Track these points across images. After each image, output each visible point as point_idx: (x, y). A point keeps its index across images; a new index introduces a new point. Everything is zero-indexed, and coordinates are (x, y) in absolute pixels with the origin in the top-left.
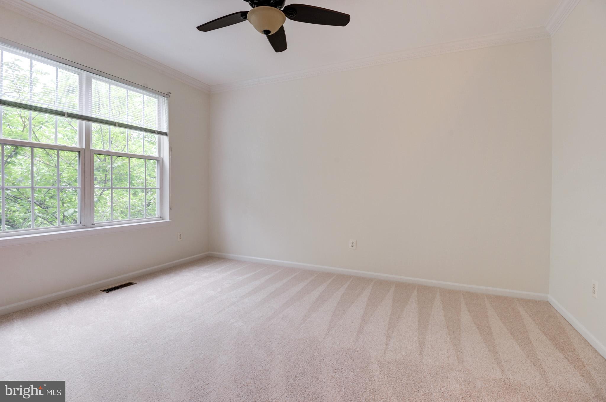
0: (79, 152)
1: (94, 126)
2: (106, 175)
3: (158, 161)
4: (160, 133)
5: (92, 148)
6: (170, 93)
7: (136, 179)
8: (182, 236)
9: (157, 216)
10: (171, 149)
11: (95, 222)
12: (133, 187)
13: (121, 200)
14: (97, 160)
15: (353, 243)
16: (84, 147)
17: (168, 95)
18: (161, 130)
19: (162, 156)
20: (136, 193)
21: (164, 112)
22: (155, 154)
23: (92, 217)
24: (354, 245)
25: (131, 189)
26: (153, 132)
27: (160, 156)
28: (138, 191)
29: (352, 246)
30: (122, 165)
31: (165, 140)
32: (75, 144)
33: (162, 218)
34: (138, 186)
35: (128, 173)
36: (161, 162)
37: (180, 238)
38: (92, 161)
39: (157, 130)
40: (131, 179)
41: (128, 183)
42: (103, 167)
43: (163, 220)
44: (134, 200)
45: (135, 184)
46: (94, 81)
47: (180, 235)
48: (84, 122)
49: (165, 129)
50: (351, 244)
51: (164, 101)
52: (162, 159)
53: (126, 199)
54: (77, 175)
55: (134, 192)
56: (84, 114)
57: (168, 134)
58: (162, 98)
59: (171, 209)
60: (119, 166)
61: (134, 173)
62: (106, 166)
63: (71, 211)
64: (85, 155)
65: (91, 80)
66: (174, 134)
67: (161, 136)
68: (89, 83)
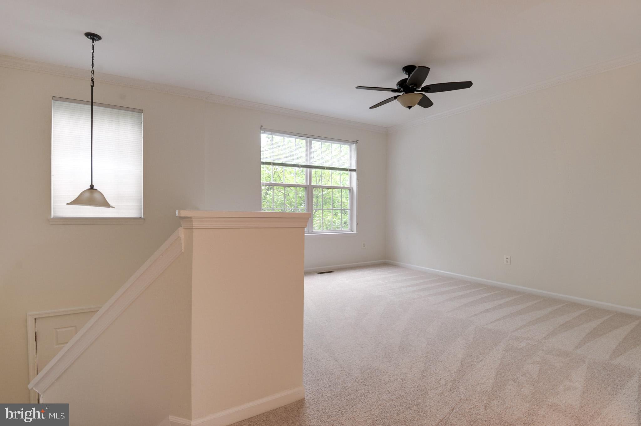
0: (306, 187)
1: (313, 171)
2: (317, 200)
3: (350, 190)
4: (351, 170)
5: (312, 185)
6: (358, 141)
7: (336, 202)
8: (365, 245)
9: (348, 229)
10: (358, 180)
11: (313, 230)
12: (334, 208)
13: (326, 219)
14: (315, 192)
15: (507, 259)
16: (308, 184)
17: (356, 142)
18: (352, 168)
19: (352, 186)
20: (337, 214)
21: (354, 156)
22: (347, 185)
23: (312, 227)
24: (509, 260)
25: (333, 210)
26: (346, 170)
28: (338, 212)
29: (507, 261)
30: (327, 193)
31: (354, 174)
32: (305, 184)
33: (352, 230)
34: (338, 208)
35: (331, 198)
36: (351, 190)
37: (364, 246)
38: (312, 192)
39: (349, 168)
40: (333, 202)
41: (331, 205)
42: (316, 194)
43: (352, 232)
44: (335, 219)
45: (336, 206)
46: (313, 142)
47: (364, 244)
48: (308, 169)
49: (354, 168)
50: (505, 260)
51: (354, 147)
52: (352, 188)
53: (329, 218)
55: (335, 213)
56: (308, 164)
57: (356, 170)
58: (352, 145)
59: (357, 224)
60: (325, 194)
61: (334, 198)
62: (318, 194)
64: (309, 189)
65: (312, 142)
66: (360, 170)
67: (352, 172)
68: (311, 144)
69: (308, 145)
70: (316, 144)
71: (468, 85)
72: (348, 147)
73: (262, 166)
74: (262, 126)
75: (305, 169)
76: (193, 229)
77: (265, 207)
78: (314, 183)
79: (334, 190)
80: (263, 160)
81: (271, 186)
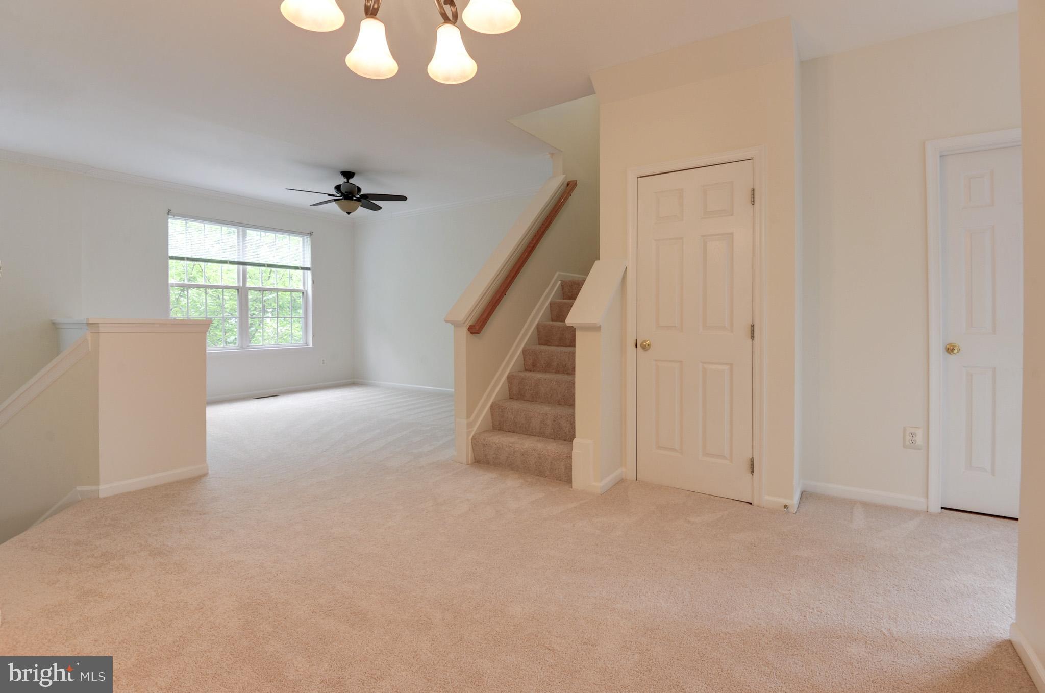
0: (238, 290)
1: (249, 268)
3: (303, 293)
4: (303, 269)
5: (247, 286)
6: (313, 233)
8: (325, 362)
9: (305, 342)
10: (313, 282)
11: (250, 345)
14: (252, 295)
16: (241, 285)
17: (311, 234)
18: (306, 266)
19: (306, 289)
21: (308, 249)
22: (301, 288)
23: (249, 340)
26: (297, 268)
27: (304, 289)
31: (309, 274)
32: (236, 285)
33: (307, 344)
36: (305, 293)
37: (323, 363)
38: (247, 295)
39: (301, 266)
43: (308, 346)
46: (248, 231)
47: (323, 361)
48: (241, 267)
49: (308, 265)
51: (308, 240)
52: (307, 291)
54: (236, 307)
56: (241, 260)
57: (311, 269)
58: (305, 237)
59: (313, 336)
60: (268, 299)
63: (232, 338)
64: (242, 291)
65: (246, 232)
66: (317, 268)
67: (306, 271)
68: (244, 235)
69: (241, 234)
70: (252, 234)
71: (403, 198)
72: (301, 239)
73: (170, 261)
74: (170, 210)
75: (236, 266)
76: (99, 333)
77: (177, 314)
78: (249, 285)
79: (279, 293)
80: (170, 254)
81: (185, 287)
